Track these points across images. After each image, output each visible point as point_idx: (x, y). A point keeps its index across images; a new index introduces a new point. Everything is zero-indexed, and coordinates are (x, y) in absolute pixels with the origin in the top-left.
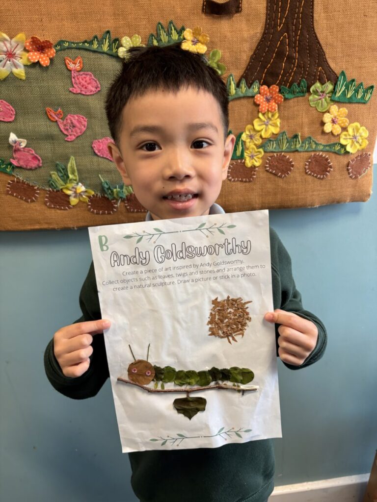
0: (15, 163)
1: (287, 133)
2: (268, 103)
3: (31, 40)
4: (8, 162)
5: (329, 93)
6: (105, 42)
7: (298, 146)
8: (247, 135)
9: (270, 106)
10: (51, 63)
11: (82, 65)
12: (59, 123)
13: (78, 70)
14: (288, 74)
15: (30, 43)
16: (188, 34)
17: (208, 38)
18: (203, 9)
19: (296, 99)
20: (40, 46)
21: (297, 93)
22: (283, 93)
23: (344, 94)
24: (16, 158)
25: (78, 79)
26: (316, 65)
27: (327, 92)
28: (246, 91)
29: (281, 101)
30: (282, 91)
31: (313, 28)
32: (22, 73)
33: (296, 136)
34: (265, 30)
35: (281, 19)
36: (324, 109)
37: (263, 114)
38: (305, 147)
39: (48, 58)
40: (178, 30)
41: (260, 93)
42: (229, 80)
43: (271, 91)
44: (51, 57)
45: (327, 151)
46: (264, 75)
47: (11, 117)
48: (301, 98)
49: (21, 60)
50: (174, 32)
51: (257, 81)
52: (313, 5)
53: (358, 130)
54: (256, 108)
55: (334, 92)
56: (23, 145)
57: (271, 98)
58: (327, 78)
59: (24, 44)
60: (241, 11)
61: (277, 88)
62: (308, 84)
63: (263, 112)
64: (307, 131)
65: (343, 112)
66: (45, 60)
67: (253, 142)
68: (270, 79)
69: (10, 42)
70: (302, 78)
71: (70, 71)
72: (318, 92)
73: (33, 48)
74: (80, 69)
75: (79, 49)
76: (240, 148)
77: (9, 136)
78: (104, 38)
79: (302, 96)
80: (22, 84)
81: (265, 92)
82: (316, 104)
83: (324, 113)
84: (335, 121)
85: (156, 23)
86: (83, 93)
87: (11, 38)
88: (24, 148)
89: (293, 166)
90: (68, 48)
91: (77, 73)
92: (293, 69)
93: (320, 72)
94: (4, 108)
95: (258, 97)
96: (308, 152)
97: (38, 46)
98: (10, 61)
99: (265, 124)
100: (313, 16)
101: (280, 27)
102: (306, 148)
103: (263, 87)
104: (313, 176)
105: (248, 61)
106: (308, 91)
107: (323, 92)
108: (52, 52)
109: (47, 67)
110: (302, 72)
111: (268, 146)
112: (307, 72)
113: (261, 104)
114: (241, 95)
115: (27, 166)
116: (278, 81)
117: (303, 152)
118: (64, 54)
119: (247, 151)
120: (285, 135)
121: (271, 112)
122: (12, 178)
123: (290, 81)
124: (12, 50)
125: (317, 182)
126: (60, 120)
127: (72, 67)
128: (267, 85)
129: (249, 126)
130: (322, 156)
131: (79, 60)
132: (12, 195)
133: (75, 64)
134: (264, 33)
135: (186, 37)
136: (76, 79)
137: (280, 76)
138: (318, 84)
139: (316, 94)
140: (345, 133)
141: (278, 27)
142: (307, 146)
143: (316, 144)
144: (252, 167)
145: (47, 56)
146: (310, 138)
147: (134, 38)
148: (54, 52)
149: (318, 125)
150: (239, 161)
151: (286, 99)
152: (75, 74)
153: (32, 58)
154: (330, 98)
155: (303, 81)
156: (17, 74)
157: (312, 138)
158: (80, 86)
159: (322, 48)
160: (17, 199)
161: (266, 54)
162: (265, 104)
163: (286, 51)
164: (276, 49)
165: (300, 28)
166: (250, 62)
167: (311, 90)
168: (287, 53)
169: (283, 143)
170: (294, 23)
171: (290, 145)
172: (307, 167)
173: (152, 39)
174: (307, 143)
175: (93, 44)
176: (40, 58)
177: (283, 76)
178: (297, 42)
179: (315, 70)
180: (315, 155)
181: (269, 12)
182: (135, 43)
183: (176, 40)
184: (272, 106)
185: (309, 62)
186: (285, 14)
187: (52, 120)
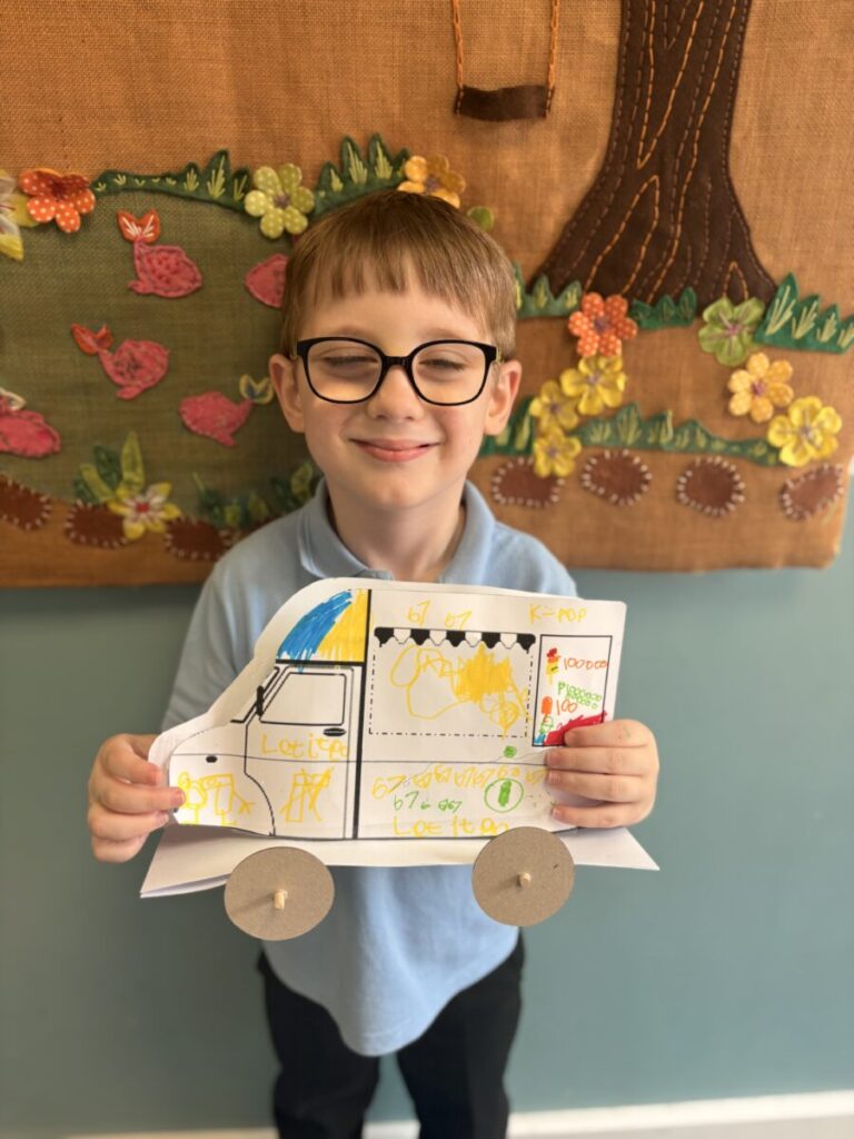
1: (639, 407)
2: (599, 334)
3: (34, 176)
5: (748, 325)
6: (216, 175)
7: (663, 439)
8: (544, 404)
9: (604, 342)
10: (83, 224)
11: (158, 231)
12: (103, 359)
13: (150, 240)
15: (32, 178)
16: (415, 168)
17: (462, 183)
18: (455, 108)
19: (667, 332)
21: (672, 318)
22: (638, 316)
23: (787, 328)
25: (150, 261)
26: (725, 257)
27: (748, 321)
28: (548, 303)
29: (630, 334)
30: (634, 311)
31: (726, 167)
32: (14, 244)
33: (662, 418)
34: (604, 165)
35: (647, 141)
36: (735, 360)
37: (588, 363)
38: (681, 442)
39: (76, 213)
40: (393, 156)
41: (581, 311)
43: (608, 309)
44: (84, 211)
45: (735, 456)
46: (594, 269)
48: (679, 330)
49: (14, 214)
50: (382, 160)
51: (578, 284)
52: (731, 111)
53: (814, 413)
54: (569, 345)
55: (762, 322)
56: (17, 406)
57: (610, 322)
58: (749, 289)
60: (549, 115)
61: (622, 304)
62: (699, 301)
63: (588, 358)
64: (688, 406)
65: (780, 370)
66: (69, 218)
67: (557, 420)
68: (609, 281)
71: (131, 242)
72: (720, 319)
73: (40, 190)
74: (153, 239)
75: (152, 191)
76: (526, 432)
78: (213, 166)
79: (681, 327)
80: (14, 268)
81: (595, 310)
82: (716, 346)
83: (733, 370)
84: (759, 390)
85: (340, 138)
86: (161, 293)
88: (18, 412)
89: (646, 482)
90: (128, 189)
91: (147, 247)
92: (665, 262)
93: (732, 273)
95: (577, 318)
96: (686, 453)
99: (589, 384)
100: (728, 139)
101: (642, 160)
102: (684, 444)
103: (589, 297)
104: (694, 507)
105: (557, 236)
106: (699, 312)
107: (735, 322)
108: (87, 199)
109: (74, 235)
110: (688, 271)
111: (592, 433)
112: (699, 273)
113: (583, 335)
114: (534, 311)
115: (25, 449)
116: (628, 287)
117: (677, 452)
118: (115, 204)
119: (541, 440)
120: (635, 409)
121: (605, 356)
123: (656, 288)
125: (704, 523)
126: (106, 351)
127: (133, 233)
128: (599, 293)
129: (551, 385)
130: (720, 465)
131: (152, 218)
133: (142, 225)
134: (602, 173)
135: (409, 174)
136: (145, 260)
137: (634, 276)
138: (724, 302)
139: (716, 326)
140: (781, 418)
141: (639, 160)
142: (687, 441)
143: (710, 439)
144: (548, 476)
145: (74, 209)
146: (695, 422)
147: (285, 172)
148: (91, 202)
149: (715, 397)
150: (521, 461)
151: (643, 330)
152: (142, 251)
153: (39, 214)
154: (751, 336)
155: (688, 293)
156: (5, 248)
157: (701, 424)
158: (154, 278)
159: (742, 217)
161: (602, 223)
162: (593, 337)
163: (654, 218)
164: (629, 214)
165: (693, 165)
166: (563, 236)
167: (706, 314)
168: (655, 223)
169: (628, 429)
170: (680, 153)
171: (645, 435)
172: (681, 488)
173: (330, 174)
174: (687, 432)
175: (185, 180)
176: (57, 211)
177: (641, 275)
178: (682, 200)
179: (720, 269)
180: (703, 462)
181: (618, 122)
182: (286, 181)
183: (384, 180)
184: (609, 342)
185: (707, 249)
186: (658, 129)
187: (87, 350)
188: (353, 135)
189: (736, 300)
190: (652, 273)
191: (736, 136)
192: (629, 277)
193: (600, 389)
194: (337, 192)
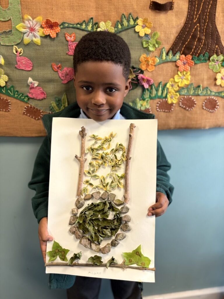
0: (30, 95)
1: (194, 84)
2: (184, 65)
3: (46, 21)
4: (25, 95)
5: (221, 61)
6: (90, 24)
7: (200, 92)
8: (170, 84)
9: (185, 67)
10: (57, 36)
11: (75, 38)
12: (59, 72)
13: (72, 41)
15: (45, 23)
16: (140, 21)
17: (152, 25)
18: (150, 7)
19: (201, 64)
20: (50, 25)
21: (203, 60)
22: (194, 60)
24: (31, 93)
26: (215, 44)
28: (172, 58)
29: (192, 65)
30: (193, 59)
31: (215, 22)
32: (38, 41)
33: (199, 86)
34: (186, 21)
35: (196, 15)
36: (217, 70)
37: (181, 73)
38: (204, 93)
39: (55, 33)
40: (134, 19)
41: (180, 60)
42: (162, 51)
43: (187, 59)
44: (57, 32)
45: (217, 96)
46: (183, 48)
47: (30, 68)
48: (204, 64)
49: (39, 33)
50: (131, 20)
51: (179, 52)
52: (216, 8)
54: (177, 69)
56: (36, 85)
57: (187, 62)
58: (220, 52)
59: (41, 23)
60: (173, 9)
61: (190, 57)
62: (209, 55)
63: (181, 71)
64: (206, 84)
66: (53, 34)
67: (173, 89)
68: (187, 52)
69: (33, 21)
70: (206, 51)
71: (68, 41)
72: (214, 60)
73: (46, 26)
74: (74, 40)
75: (74, 28)
76: (166, 92)
77: (28, 80)
78: (89, 22)
79: (205, 62)
80: (38, 48)
81: (183, 59)
82: (213, 67)
83: (217, 73)
84: (223, 78)
85: (121, 14)
87: (33, 19)
88: (36, 87)
89: (195, 104)
90: (67, 27)
91: (72, 43)
92: (201, 46)
93: (216, 48)
94: (26, 62)
95: (178, 62)
96: (205, 96)
97: (49, 25)
98: (31, 33)
99: (181, 78)
100: (215, 15)
101: (195, 20)
103: (182, 56)
104: (207, 110)
105: (174, 40)
106: (209, 59)
107: (217, 61)
108: (58, 29)
109: (54, 38)
110: (206, 48)
111: (182, 91)
112: (209, 48)
113: (180, 66)
114: (169, 60)
115: (37, 97)
116: (191, 53)
117: (203, 96)
118: (64, 31)
119: (169, 94)
121: (185, 71)
122: (27, 105)
123: (199, 52)
124: (33, 27)
125: (209, 114)
126: (59, 71)
127: (69, 39)
128: (184, 55)
129: (172, 79)
130: (213, 99)
131: (73, 35)
132: (27, 115)
133: (71, 37)
134: (186, 23)
135: (138, 23)
137: (193, 50)
138: (215, 56)
139: (213, 62)
141: (194, 20)
143: (211, 91)
144: (171, 103)
145: (55, 32)
146: (207, 88)
147: (107, 23)
148: (59, 30)
149: (212, 80)
150: (164, 100)
151: (195, 64)
153: (46, 33)
154: (221, 64)
155: (207, 54)
156: (35, 42)
157: (209, 88)
159: (219, 34)
160: (29, 118)
161: (186, 36)
162: (183, 66)
163: (198, 35)
164: (192, 34)
165: (207, 21)
166: (176, 40)
167: (211, 59)
168: (198, 36)
169: (191, 90)
170: (204, 18)
171: (195, 92)
172: (204, 105)
173: (118, 24)
174: (205, 90)
175: (82, 25)
176: (50, 32)
177: (195, 49)
178: (205, 30)
179: (214, 47)
180: (209, 98)
181: (189, 11)
182: (107, 26)
183: (132, 25)
184: (187, 67)
185: (211, 42)
186: (199, 12)
187: (55, 70)
188: (125, 14)
189: (218, 55)
190: (198, 49)
191: (217, 14)
192: (192, 50)
193: (184, 80)
194: (120, 29)
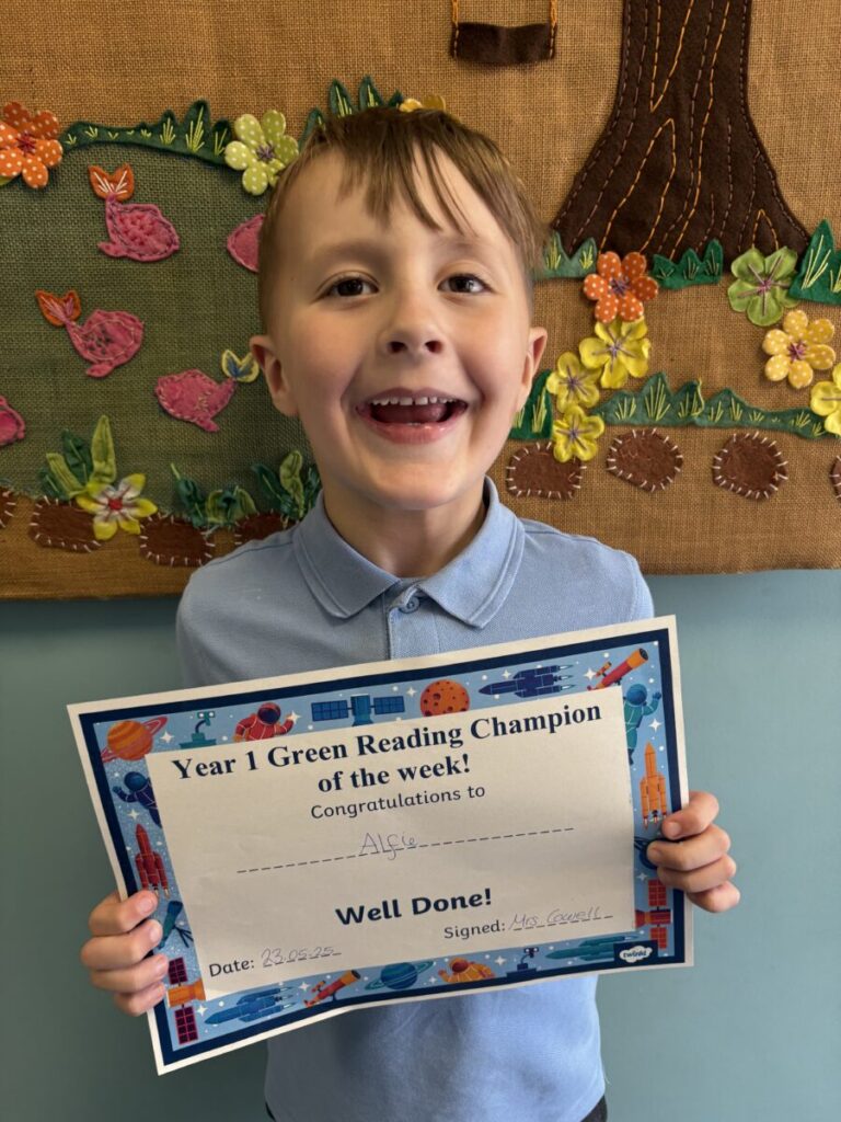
1: (667, 378)
2: (618, 297)
5: (782, 278)
6: (195, 127)
7: (696, 413)
8: (562, 378)
9: (624, 305)
11: (132, 188)
12: (70, 331)
13: (122, 198)
14: (673, 226)
18: (452, 48)
19: (693, 291)
21: (698, 275)
22: (659, 274)
23: (824, 280)
25: (122, 220)
26: (751, 205)
27: (780, 275)
28: (562, 264)
29: (652, 296)
30: (656, 268)
31: (746, 106)
33: (691, 388)
34: (614, 109)
35: (659, 82)
36: (769, 318)
37: (606, 329)
38: (715, 415)
41: (597, 272)
43: (627, 268)
45: (775, 429)
46: (610, 224)
48: (705, 289)
51: (592, 240)
52: (746, 47)
54: (586, 310)
55: (797, 273)
57: (628, 284)
58: (778, 239)
60: (553, 56)
61: (642, 261)
62: (725, 252)
63: (606, 321)
65: (820, 329)
67: (577, 397)
68: (625, 237)
72: (751, 273)
74: (127, 196)
76: (543, 413)
78: (191, 118)
79: (708, 284)
81: (613, 270)
82: (746, 304)
83: (767, 329)
84: (798, 350)
85: (327, 83)
89: (680, 463)
93: (759, 222)
95: (592, 281)
96: (721, 428)
99: (610, 353)
100: (745, 77)
101: (654, 102)
102: (718, 418)
103: (606, 257)
104: (734, 490)
105: (568, 188)
106: (727, 269)
107: (767, 275)
110: (713, 221)
111: (617, 410)
112: (724, 223)
113: (601, 299)
114: (548, 272)
116: (647, 243)
117: (710, 427)
119: (559, 422)
120: (663, 382)
121: (627, 321)
123: (678, 241)
126: (74, 324)
127: (105, 190)
128: (617, 251)
129: (568, 356)
130: (758, 439)
131: (125, 173)
133: (114, 182)
134: (613, 117)
137: (653, 230)
138: (753, 254)
139: (746, 281)
140: (823, 383)
141: (651, 103)
142: (720, 412)
143: (743, 407)
144: (570, 461)
146: (728, 392)
147: (269, 120)
149: (749, 355)
150: (538, 445)
151: (665, 290)
152: (114, 209)
154: (785, 292)
155: (714, 246)
157: (735, 394)
158: (127, 239)
159: (767, 161)
161: (617, 172)
162: (612, 300)
163: (672, 165)
164: (644, 162)
165: (710, 106)
166: (574, 189)
167: (734, 269)
168: (674, 170)
169: (656, 403)
170: (695, 94)
171: (675, 410)
172: (718, 468)
174: (720, 404)
175: (161, 132)
177: (661, 229)
178: (701, 143)
179: (747, 218)
180: (740, 437)
181: (626, 62)
182: (270, 130)
184: (629, 305)
185: (731, 197)
187: (53, 322)
188: (342, 81)
189: (766, 251)
191: (753, 74)
192: (648, 232)
193: (622, 358)
